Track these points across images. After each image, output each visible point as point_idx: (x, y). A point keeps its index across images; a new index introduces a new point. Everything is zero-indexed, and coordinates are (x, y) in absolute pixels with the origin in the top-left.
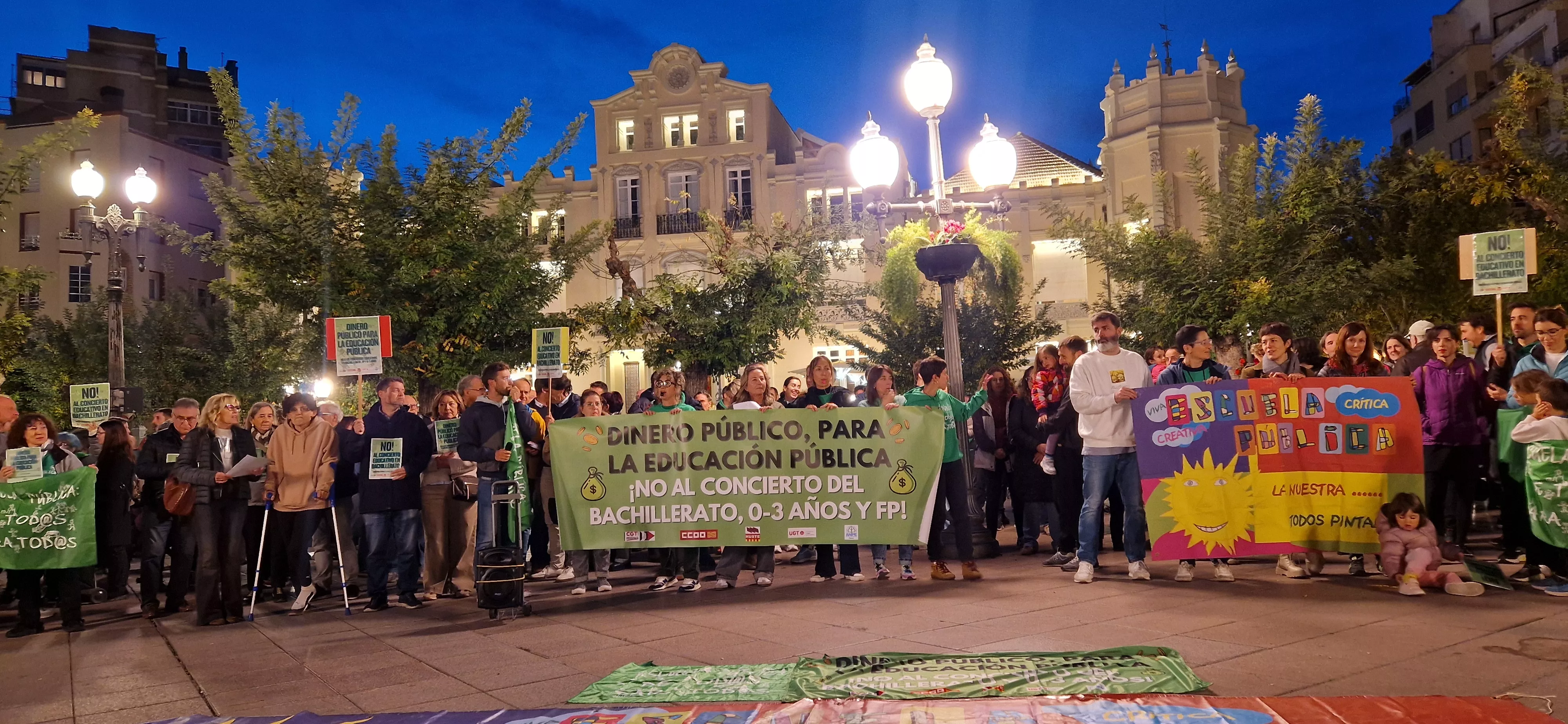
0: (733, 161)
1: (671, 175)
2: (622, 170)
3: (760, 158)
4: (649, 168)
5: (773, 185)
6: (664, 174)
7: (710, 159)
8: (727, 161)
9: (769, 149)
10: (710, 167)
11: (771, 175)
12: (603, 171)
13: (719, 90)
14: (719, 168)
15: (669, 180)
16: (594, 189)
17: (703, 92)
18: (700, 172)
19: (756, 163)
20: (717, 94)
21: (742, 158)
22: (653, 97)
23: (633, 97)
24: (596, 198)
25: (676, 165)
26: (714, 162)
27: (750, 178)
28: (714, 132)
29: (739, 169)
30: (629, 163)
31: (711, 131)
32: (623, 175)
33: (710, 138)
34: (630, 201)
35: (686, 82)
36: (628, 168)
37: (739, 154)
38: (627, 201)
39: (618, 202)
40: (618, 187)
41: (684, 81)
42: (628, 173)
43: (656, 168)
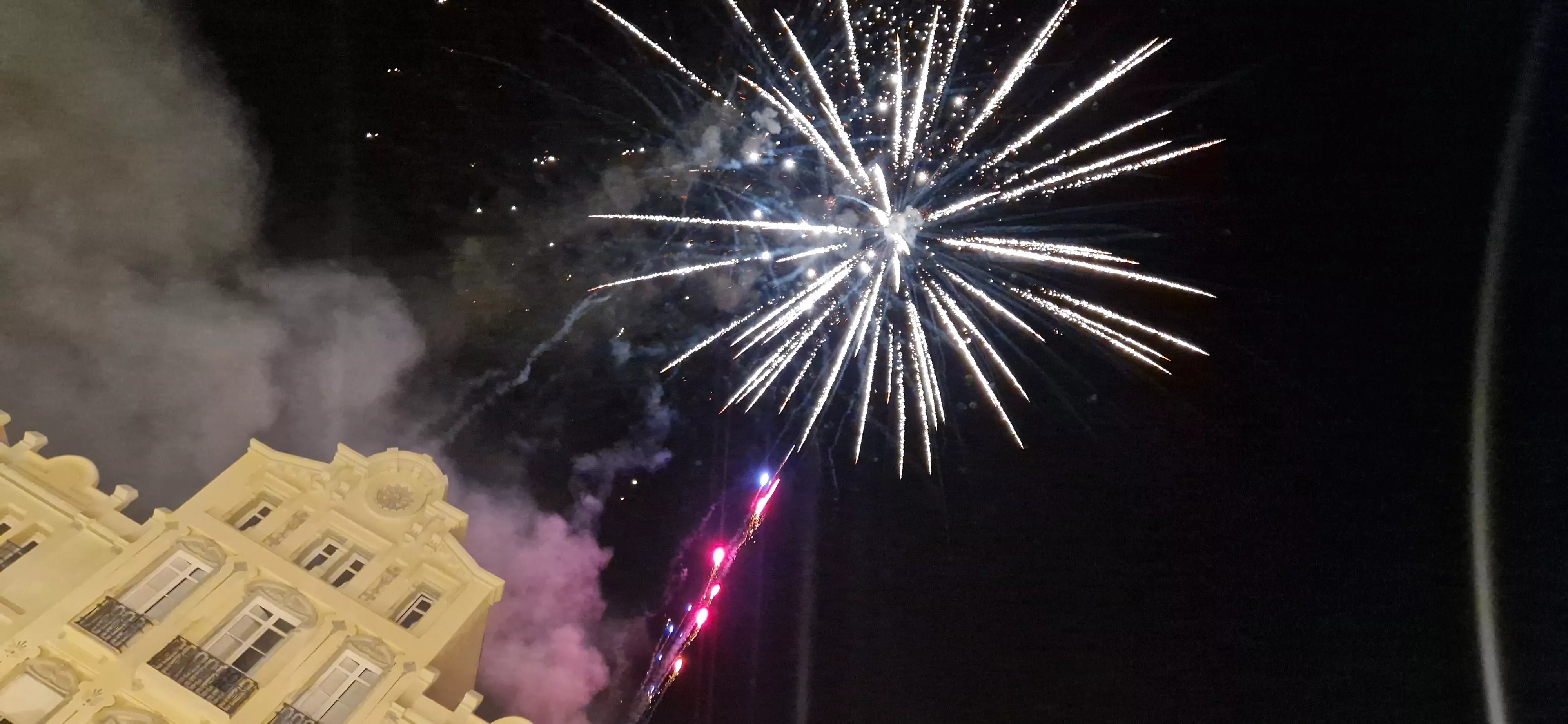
0: (367, 644)
1: (260, 601)
2: (199, 545)
3: (409, 667)
4: (240, 567)
5: (393, 718)
6: (252, 591)
7: (338, 618)
8: (362, 639)
9: (433, 665)
10: (327, 627)
11: (403, 702)
12: (170, 526)
13: (434, 547)
14: (338, 639)
15: (251, 606)
16: (130, 539)
17: (411, 533)
18: (307, 625)
19: (397, 671)
20: (426, 548)
21: (383, 649)
22: (340, 492)
23: (313, 476)
24: (118, 551)
25: (282, 593)
26: (339, 626)
27: (368, 685)
28: (377, 590)
29: (365, 663)
30: (220, 543)
31: (375, 586)
32: (193, 553)
33: (365, 593)
34: (163, 593)
35: (399, 508)
36: (210, 548)
37: (384, 640)
38: (158, 590)
39: (143, 583)
40: (167, 564)
41: (398, 505)
42: (203, 554)
43: (251, 575)
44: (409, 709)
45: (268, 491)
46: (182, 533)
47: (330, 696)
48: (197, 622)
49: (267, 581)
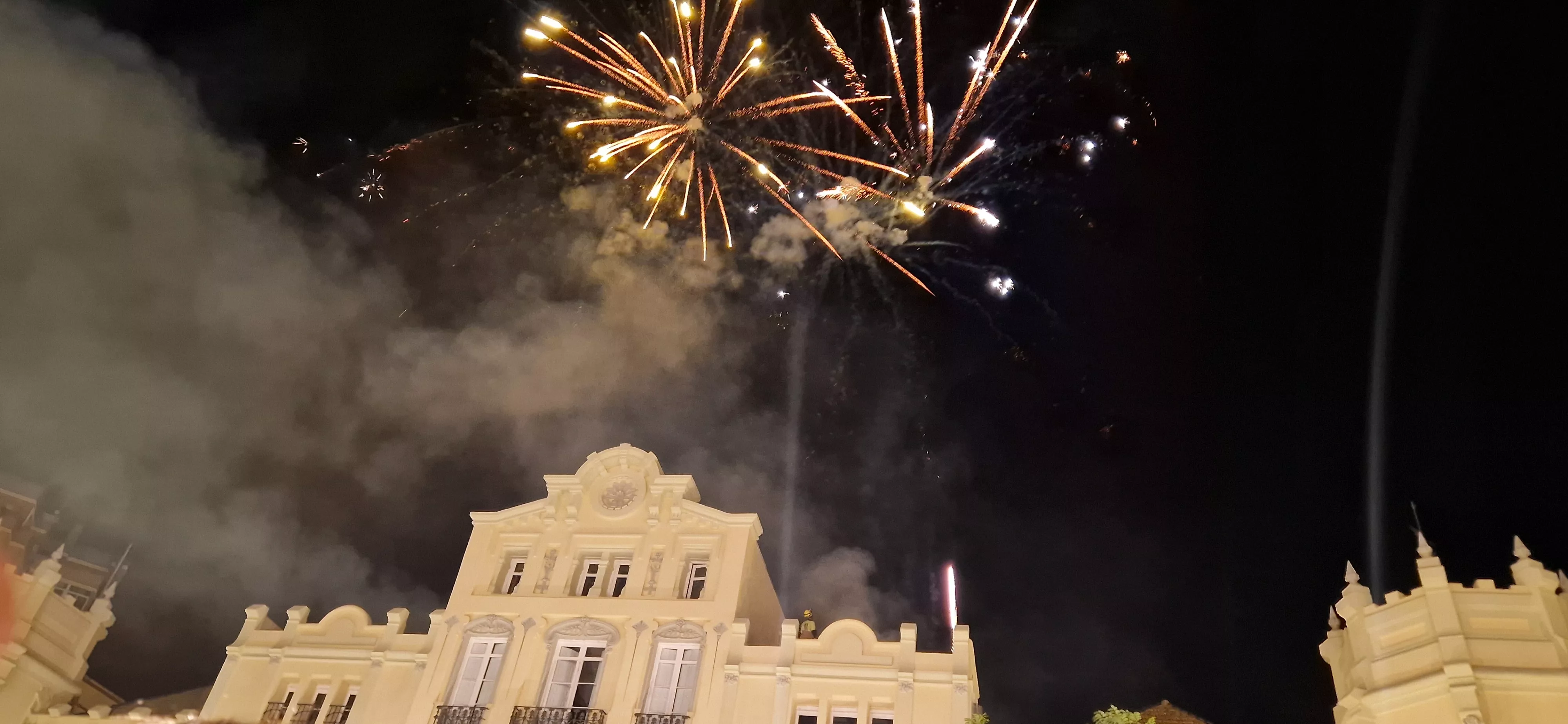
0: (673, 630)
1: (562, 643)
2: (483, 625)
3: (720, 629)
4: (528, 624)
5: (733, 678)
6: (551, 638)
7: (636, 621)
8: (666, 628)
9: (739, 616)
10: (631, 634)
11: (733, 660)
12: (451, 622)
13: (678, 518)
14: (646, 638)
15: (558, 650)
16: (425, 651)
17: (651, 518)
18: (612, 641)
19: (711, 637)
20: (673, 523)
21: (689, 627)
22: (570, 517)
23: (540, 515)
24: (423, 666)
25: (576, 626)
26: (640, 627)
27: (695, 662)
28: (653, 580)
29: (681, 646)
30: (500, 614)
31: (649, 579)
32: (482, 633)
33: (644, 589)
34: (480, 679)
35: (629, 502)
36: (494, 622)
37: (686, 619)
38: (475, 680)
39: (460, 680)
40: (468, 655)
41: (626, 500)
42: (492, 630)
43: (542, 626)
44: (741, 664)
45: (512, 549)
46: (465, 623)
47: (669, 688)
48: (523, 686)
49: (557, 624)
